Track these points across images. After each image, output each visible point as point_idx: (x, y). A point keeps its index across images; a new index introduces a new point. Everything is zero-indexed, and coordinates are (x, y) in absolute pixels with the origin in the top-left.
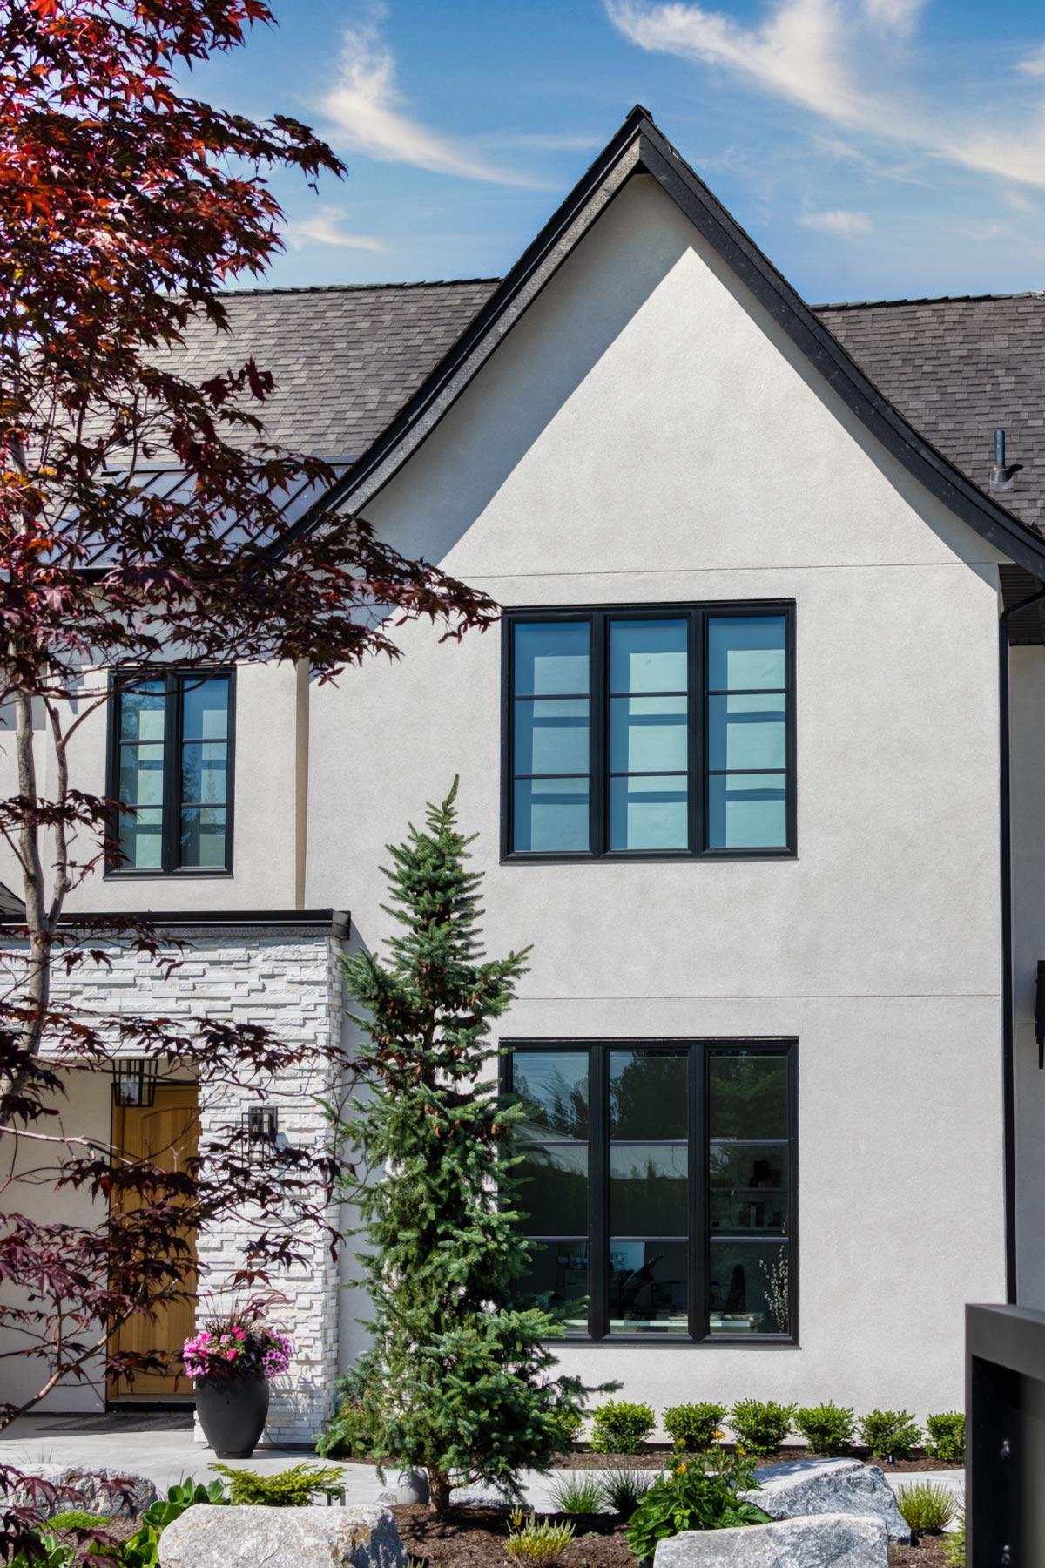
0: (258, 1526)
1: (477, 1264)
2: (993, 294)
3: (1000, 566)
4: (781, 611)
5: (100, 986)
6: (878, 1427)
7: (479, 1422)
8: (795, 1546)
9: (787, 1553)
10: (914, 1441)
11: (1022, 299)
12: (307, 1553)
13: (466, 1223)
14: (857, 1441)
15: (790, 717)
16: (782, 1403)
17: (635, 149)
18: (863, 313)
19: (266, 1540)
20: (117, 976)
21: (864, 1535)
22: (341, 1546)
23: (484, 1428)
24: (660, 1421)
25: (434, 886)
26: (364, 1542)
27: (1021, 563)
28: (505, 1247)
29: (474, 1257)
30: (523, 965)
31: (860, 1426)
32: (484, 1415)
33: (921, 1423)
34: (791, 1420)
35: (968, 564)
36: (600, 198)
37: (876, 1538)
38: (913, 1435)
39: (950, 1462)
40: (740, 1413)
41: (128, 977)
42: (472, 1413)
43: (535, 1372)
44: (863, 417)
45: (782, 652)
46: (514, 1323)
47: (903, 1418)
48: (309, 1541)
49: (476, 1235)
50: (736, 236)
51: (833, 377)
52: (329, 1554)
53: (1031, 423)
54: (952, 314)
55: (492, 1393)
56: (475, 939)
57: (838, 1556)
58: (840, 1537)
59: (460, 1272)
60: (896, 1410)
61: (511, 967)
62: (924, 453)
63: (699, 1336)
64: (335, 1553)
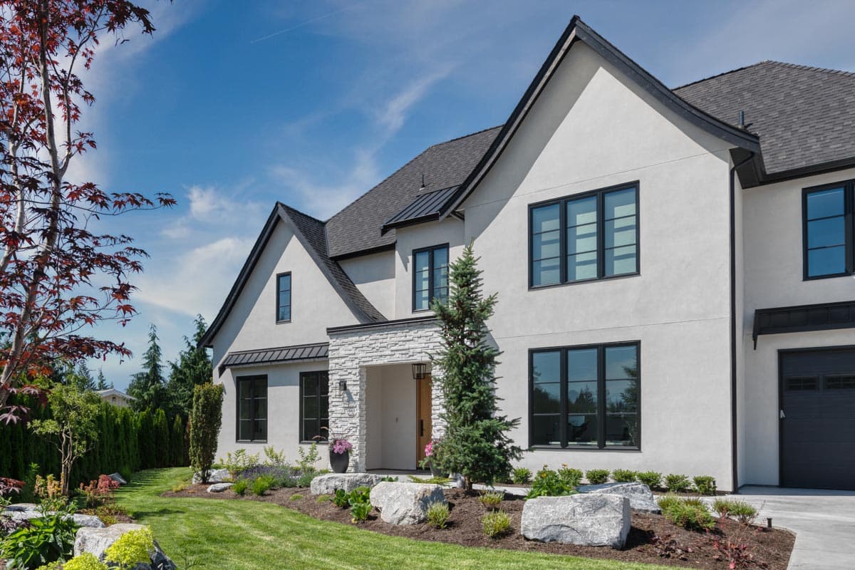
0: (396, 489)
1: (476, 405)
2: (744, 67)
3: (730, 150)
4: (634, 186)
5: (403, 341)
6: (672, 480)
7: (475, 458)
8: (582, 503)
9: (578, 506)
10: (687, 486)
11: (758, 65)
12: (408, 497)
13: (473, 391)
14: (663, 485)
15: (637, 227)
16: (633, 471)
17: (574, 32)
18: (686, 88)
19: (397, 493)
20: (408, 338)
21: (613, 501)
22: (419, 495)
23: (477, 461)
24: (584, 475)
25: (463, 275)
26: (428, 495)
27: (742, 146)
28: (486, 398)
29: (475, 402)
30: (494, 300)
31: (664, 479)
32: (477, 456)
33: (691, 479)
34: (636, 477)
35: (712, 152)
36: (562, 52)
37: (618, 502)
38: (688, 484)
39: (703, 494)
40: (615, 473)
41: (411, 338)
42: (472, 455)
43: (505, 445)
44: (667, 105)
45: (634, 205)
46: (488, 424)
47: (683, 478)
48: (409, 493)
49: (475, 395)
50: (613, 50)
51: (654, 92)
52: (413, 497)
53: (758, 107)
54: (724, 79)
55: (480, 449)
56: (479, 294)
57: (600, 508)
58: (601, 501)
59: (470, 407)
60: (680, 474)
61: (490, 302)
62: (694, 112)
63: (602, 447)
64: (416, 497)
